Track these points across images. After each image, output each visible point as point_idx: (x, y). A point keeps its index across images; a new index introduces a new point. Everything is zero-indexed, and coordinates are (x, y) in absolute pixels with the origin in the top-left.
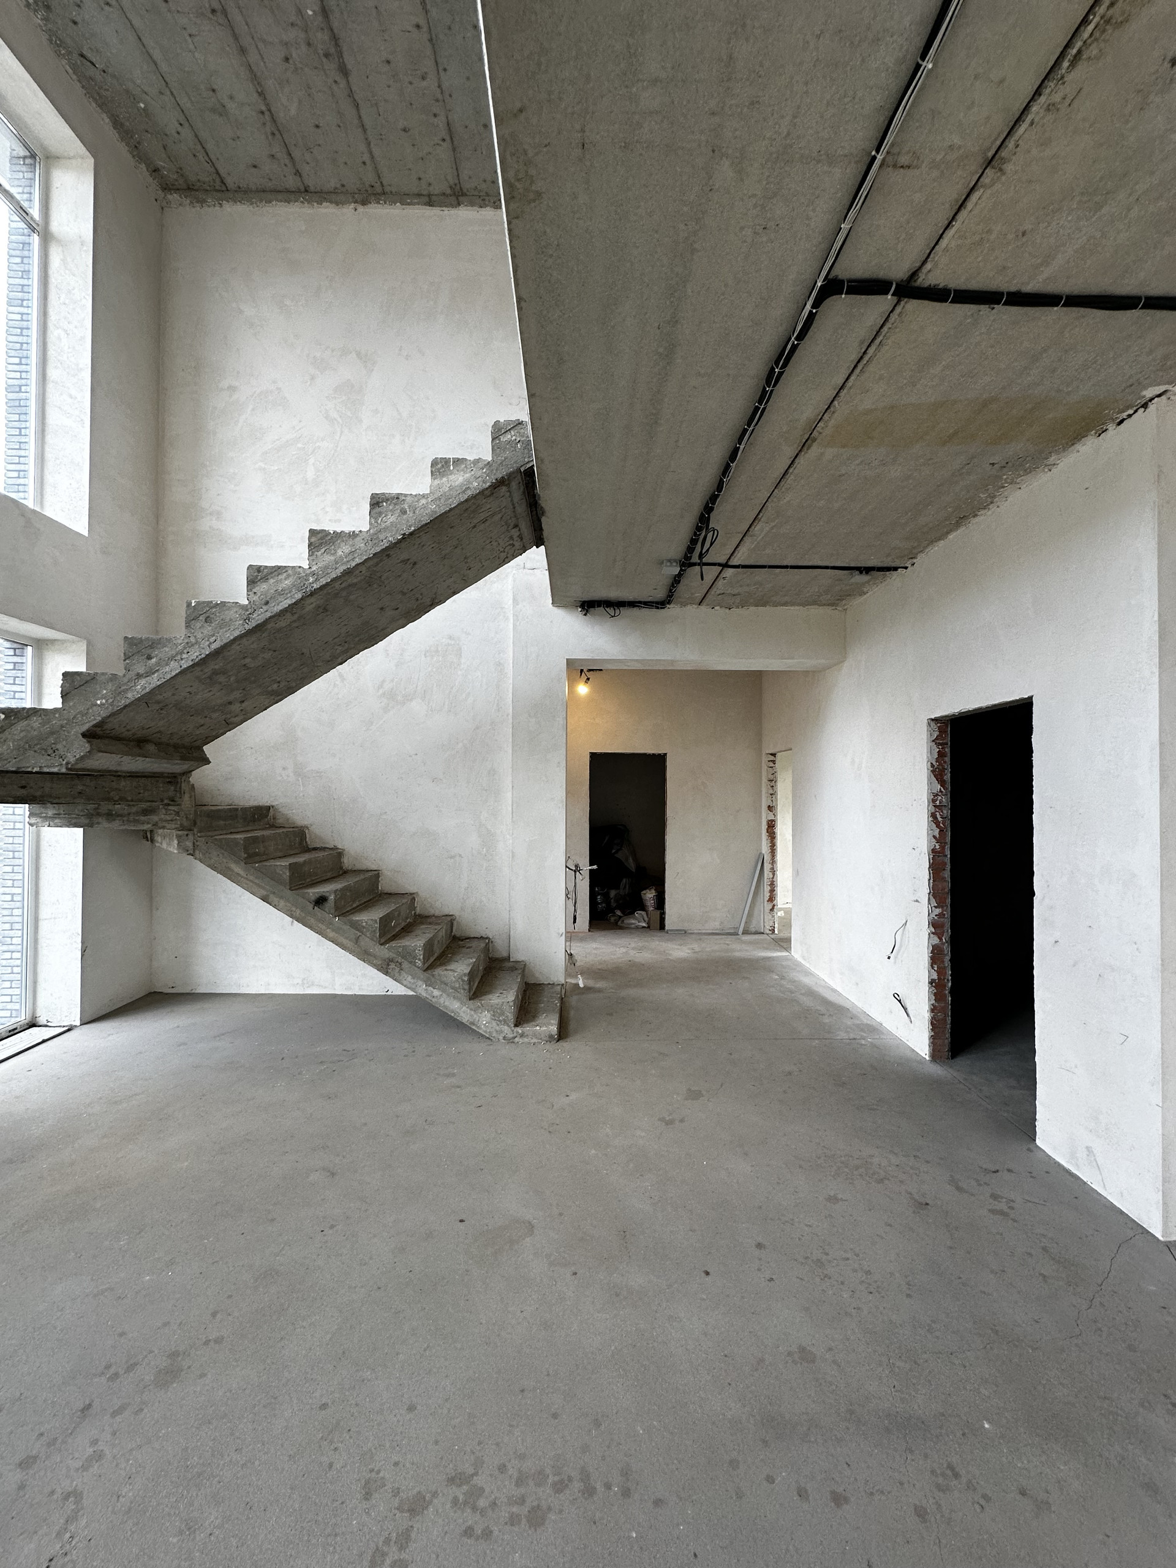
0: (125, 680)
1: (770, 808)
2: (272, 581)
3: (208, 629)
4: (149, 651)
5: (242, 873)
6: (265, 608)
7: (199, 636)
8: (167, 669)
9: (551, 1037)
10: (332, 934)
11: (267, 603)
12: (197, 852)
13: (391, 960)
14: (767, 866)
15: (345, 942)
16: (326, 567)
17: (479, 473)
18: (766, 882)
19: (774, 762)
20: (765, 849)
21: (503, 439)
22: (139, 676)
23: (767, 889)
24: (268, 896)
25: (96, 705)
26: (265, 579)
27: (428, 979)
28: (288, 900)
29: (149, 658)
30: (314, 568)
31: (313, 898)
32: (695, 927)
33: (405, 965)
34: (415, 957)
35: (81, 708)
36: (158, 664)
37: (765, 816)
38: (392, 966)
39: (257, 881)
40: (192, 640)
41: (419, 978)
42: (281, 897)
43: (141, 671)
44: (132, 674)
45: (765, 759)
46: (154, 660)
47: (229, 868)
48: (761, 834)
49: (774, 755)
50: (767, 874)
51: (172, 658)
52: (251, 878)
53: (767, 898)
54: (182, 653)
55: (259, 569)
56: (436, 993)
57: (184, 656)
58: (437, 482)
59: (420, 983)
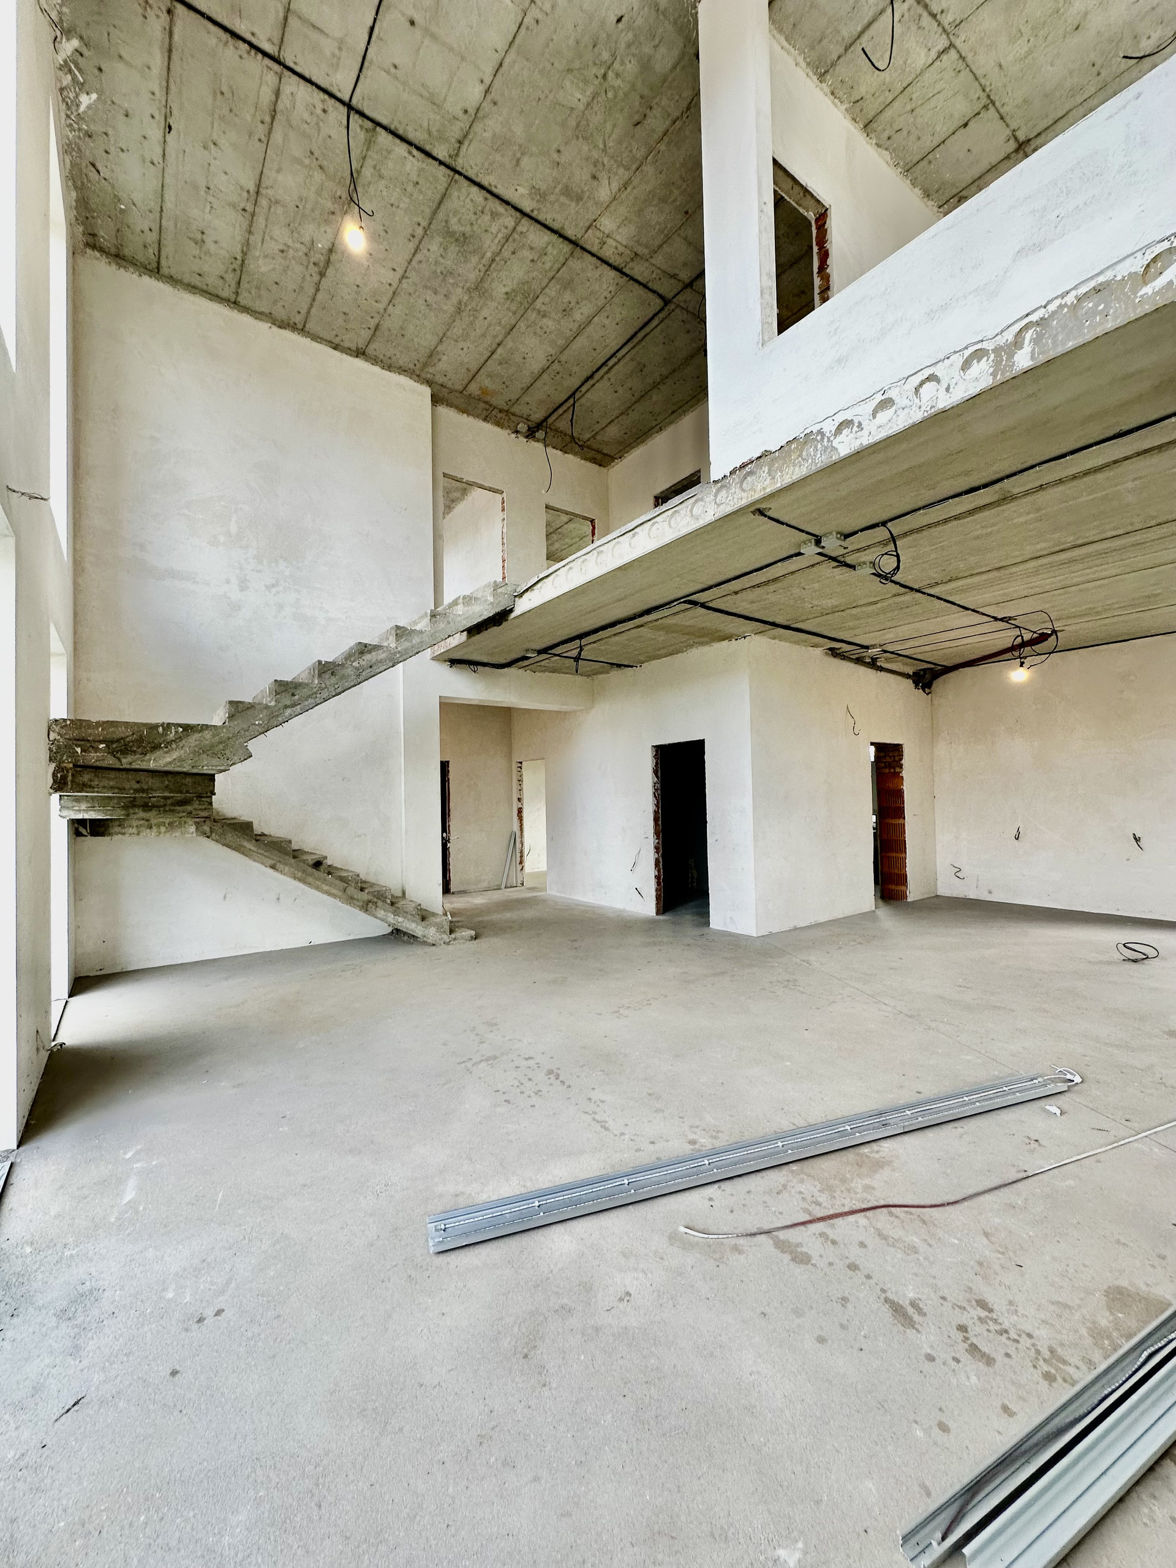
0: (277, 709)
1: (519, 800)
2: (374, 653)
3: (333, 680)
4: (294, 691)
5: (253, 848)
6: (370, 670)
7: (328, 683)
8: (307, 703)
9: (472, 937)
10: (325, 888)
11: (371, 667)
12: (214, 835)
13: (370, 901)
14: (518, 840)
15: (335, 892)
16: (406, 649)
17: (487, 607)
18: (518, 851)
19: (521, 767)
20: (516, 828)
21: (500, 590)
22: (286, 707)
23: (518, 855)
24: (275, 864)
25: (255, 724)
26: (370, 652)
27: (395, 911)
28: (291, 866)
29: (293, 695)
30: (399, 649)
31: (311, 863)
32: (472, 887)
33: (380, 903)
34: (386, 897)
35: (245, 726)
36: (299, 699)
37: (516, 805)
38: (370, 905)
39: (266, 854)
40: (323, 685)
41: (389, 911)
42: (286, 864)
43: (288, 703)
44: (281, 705)
45: (515, 766)
46: (297, 697)
47: (242, 846)
48: (512, 818)
49: (521, 763)
50: (518, 845)
51: (310, 696)
52: (262, 852)
53: (518, 862)
54: (316, 693)
55: (366, 645)
56: (400, 919)
57: (318, 695)
58: (466, 609)
59: (390, 914)
